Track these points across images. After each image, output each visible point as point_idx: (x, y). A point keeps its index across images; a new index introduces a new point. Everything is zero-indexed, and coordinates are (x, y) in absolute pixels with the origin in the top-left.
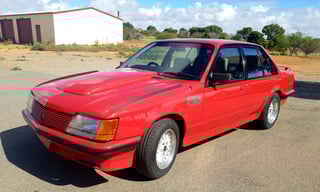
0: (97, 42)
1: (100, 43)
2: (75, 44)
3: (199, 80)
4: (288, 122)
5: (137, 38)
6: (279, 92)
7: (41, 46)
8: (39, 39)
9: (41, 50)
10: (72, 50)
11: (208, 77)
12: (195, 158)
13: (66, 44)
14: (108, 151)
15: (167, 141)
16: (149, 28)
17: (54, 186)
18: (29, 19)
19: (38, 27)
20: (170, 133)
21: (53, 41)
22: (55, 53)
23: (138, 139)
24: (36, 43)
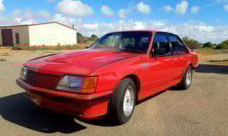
0: (59, 44)
1: (61, 45)
2: (43, 46)
3: (146, 53)
4: (198, 85)
5: (85, 42)
6: (191, 65)
7: (20, 47)
8: (18, 43)
9: (19, 49)
10: (42, 49)
11: (151, 52)
12: (146, 109)
13: (38, 45)
14: (89, 101)
15: (128, 95)
16: (92, 36)
17: (45, 134)
18: (11, 30)
19: (17, 35)
20: (130, 89)
21: (28, 43)
22: (29, 51)
23: (111, 92)
24: (15, 45)
